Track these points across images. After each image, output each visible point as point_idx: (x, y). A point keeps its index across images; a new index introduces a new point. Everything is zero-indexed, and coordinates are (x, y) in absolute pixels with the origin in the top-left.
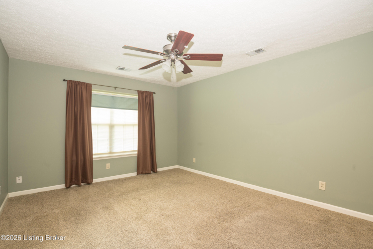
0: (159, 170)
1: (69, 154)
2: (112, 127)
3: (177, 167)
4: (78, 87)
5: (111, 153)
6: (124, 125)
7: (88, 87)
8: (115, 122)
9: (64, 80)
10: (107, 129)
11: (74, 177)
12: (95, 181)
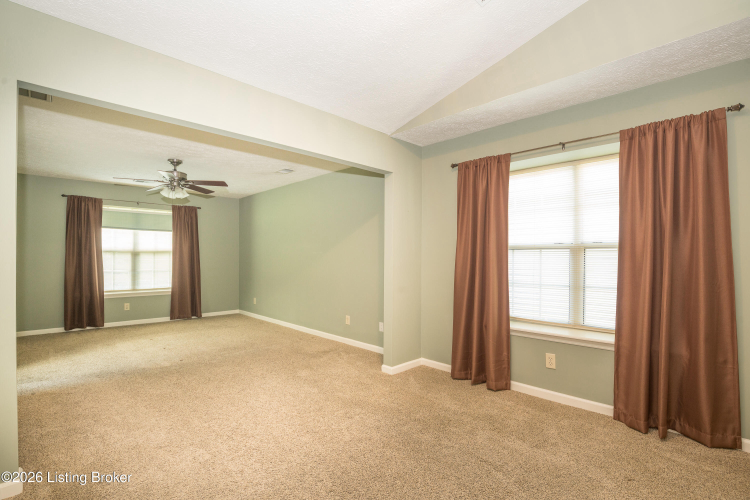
0: (204, 315)
1: (70, 288)
2: (135, 255)
3: (237, 311)
4: (83, 204)
5: (134, 290)
6: (155, 253)
7: (97, 203)
8: (141, 247)
9: (63, 196)
10: (129, 257)
11: (76, 318)
12: (106, 325)
